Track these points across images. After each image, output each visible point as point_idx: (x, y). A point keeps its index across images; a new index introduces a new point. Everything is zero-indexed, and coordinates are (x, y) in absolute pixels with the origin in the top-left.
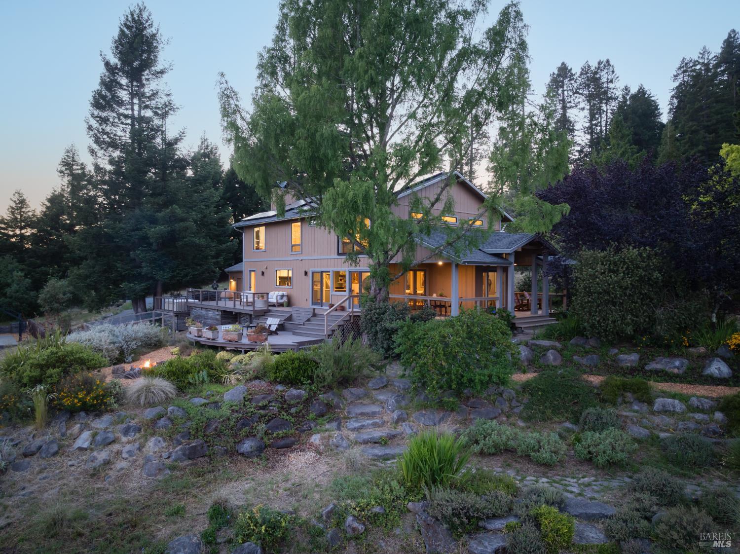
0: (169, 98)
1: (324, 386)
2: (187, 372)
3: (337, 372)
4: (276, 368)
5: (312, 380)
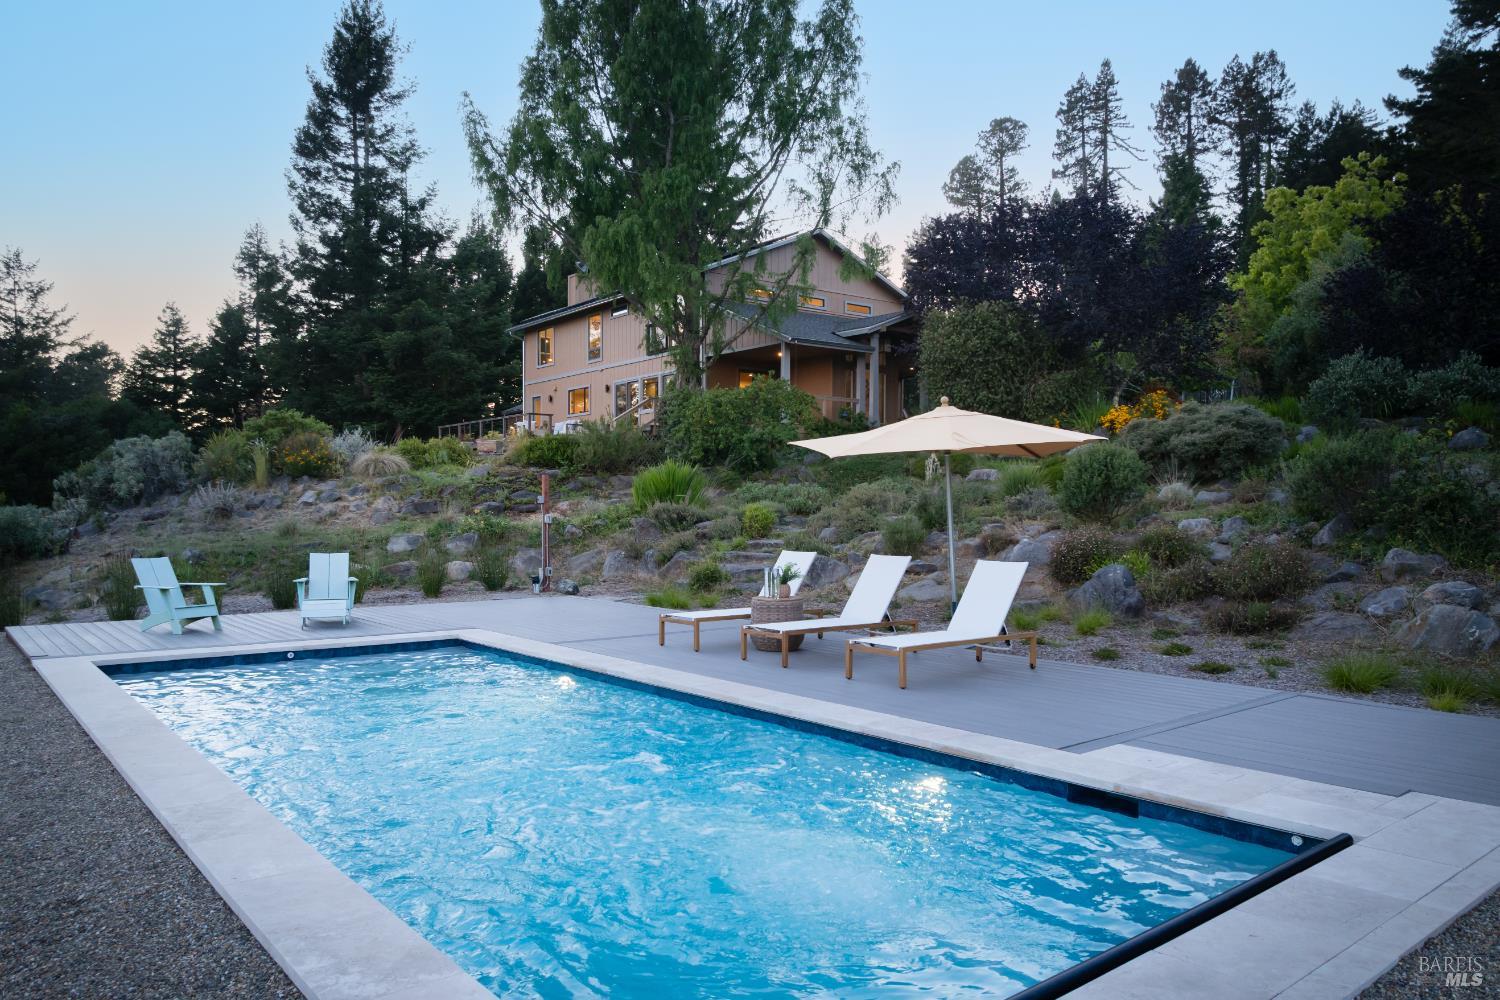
0: (410, 137)
1: (584, 467)
2: (425, 452)
3: (600, 450)
4: (530, 449)
5: (571, 461)
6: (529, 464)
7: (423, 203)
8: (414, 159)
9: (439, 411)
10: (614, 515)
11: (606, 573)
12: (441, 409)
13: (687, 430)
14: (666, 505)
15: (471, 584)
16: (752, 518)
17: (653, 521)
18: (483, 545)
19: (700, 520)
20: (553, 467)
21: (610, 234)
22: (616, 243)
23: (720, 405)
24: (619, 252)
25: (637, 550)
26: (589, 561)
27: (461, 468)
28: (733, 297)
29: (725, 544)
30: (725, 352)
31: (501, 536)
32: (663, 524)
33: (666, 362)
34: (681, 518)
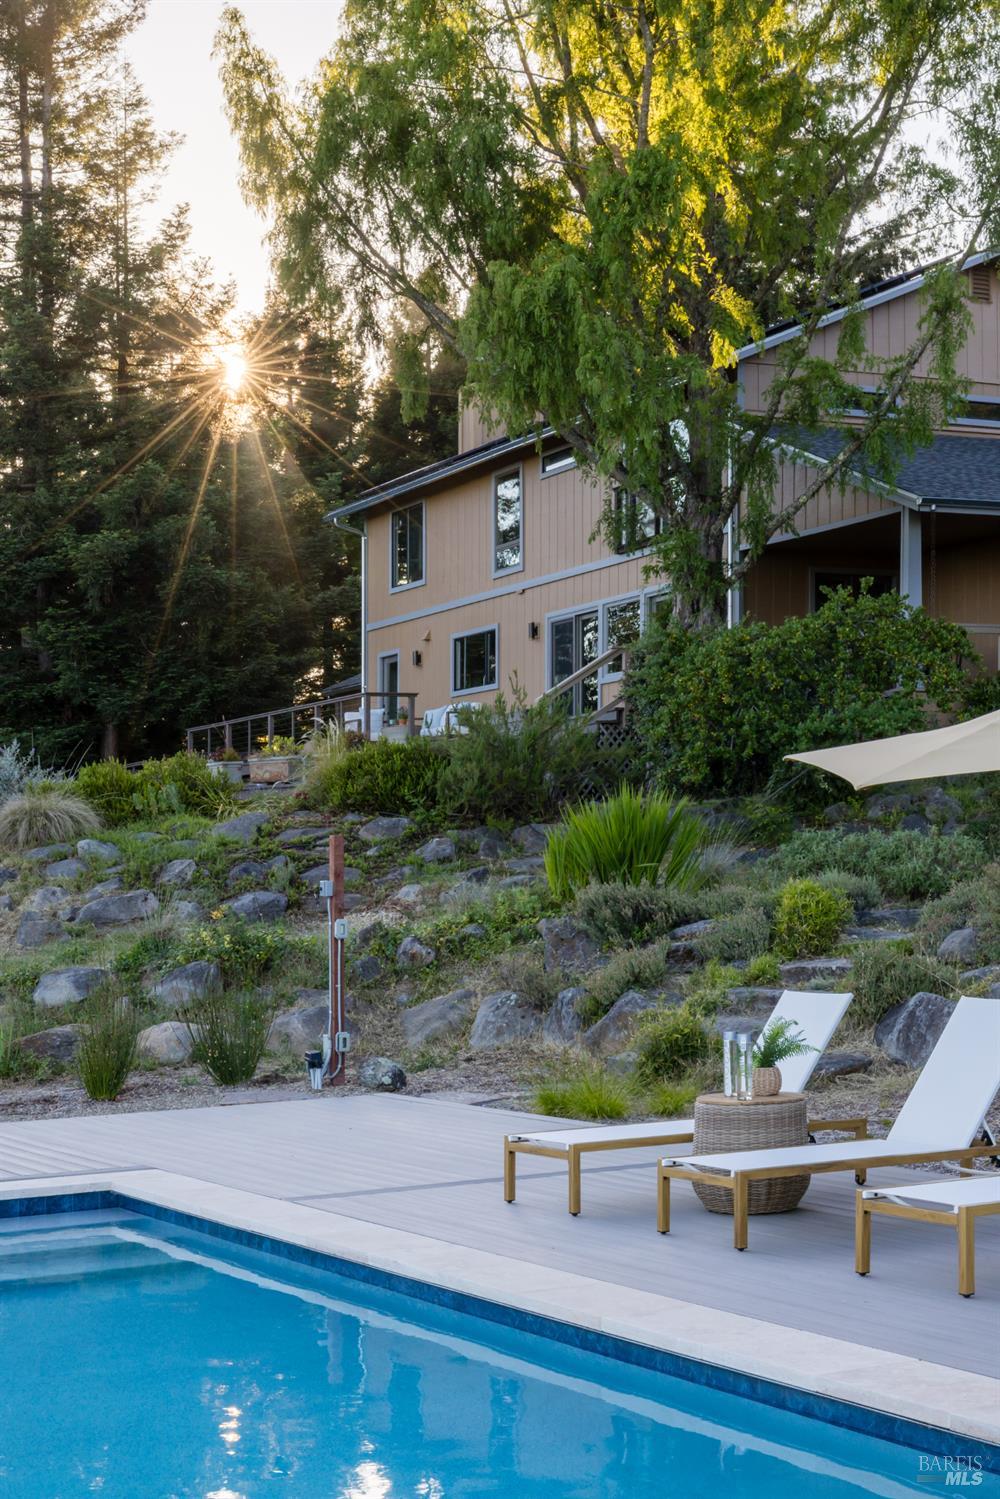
1: (460, 809)
2: (132, 789)
3: (493, 770)
4: (348, 774)
5: (432, 798)
6: (345, 807)
7: (158, 256)
8: (142, 163)
9: (189, 697)
10: (502, 913)
11: (476, 1042)
12: (195, 690)
13: (674, 718)
14: (614, 887)
15: (193, 1072)
16: (793, 911)
17: (582, 925)
18: (227, 986)
19: (685, 920)
20: (394, 812)
21: (517, 301)
22: (530, 316)
23: (746, 661)
24: (536, 337)
25: (541, 991)
26: (442, 1016)
27: (204, 821)
28: (792, 415)
29: (730, 970)
30: (777, 538)
31: (266, 967)
32: (602, 930)
33: (647, 570)
34: (642, 916)
